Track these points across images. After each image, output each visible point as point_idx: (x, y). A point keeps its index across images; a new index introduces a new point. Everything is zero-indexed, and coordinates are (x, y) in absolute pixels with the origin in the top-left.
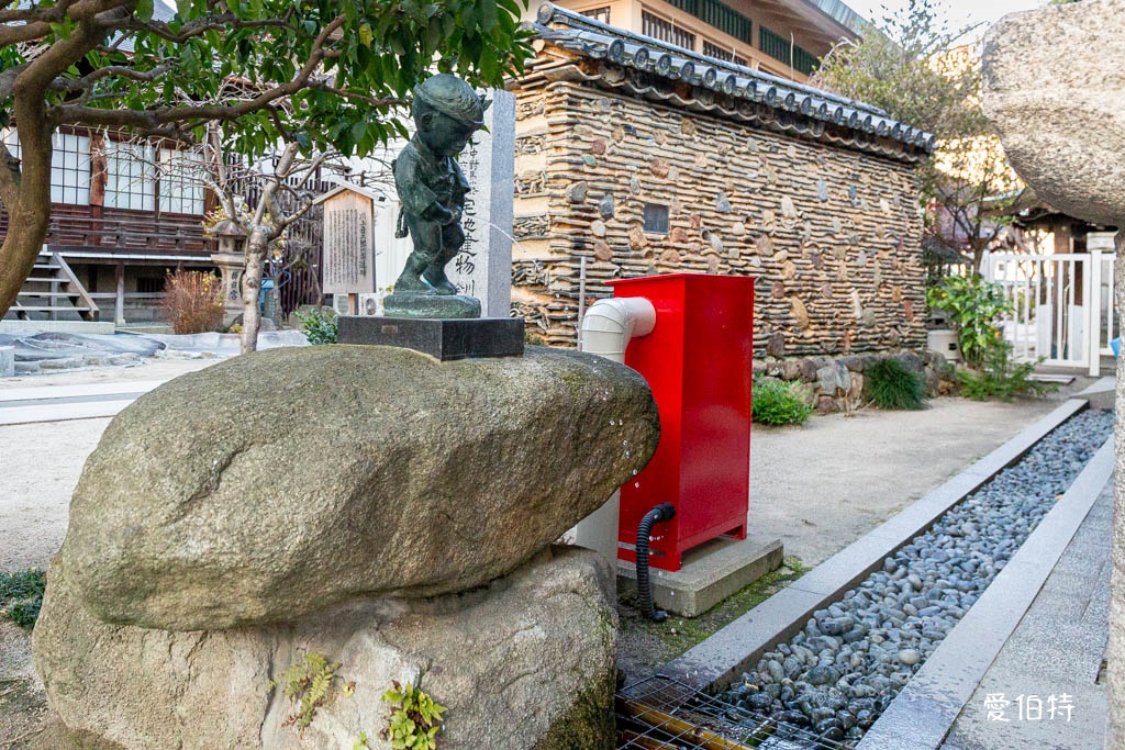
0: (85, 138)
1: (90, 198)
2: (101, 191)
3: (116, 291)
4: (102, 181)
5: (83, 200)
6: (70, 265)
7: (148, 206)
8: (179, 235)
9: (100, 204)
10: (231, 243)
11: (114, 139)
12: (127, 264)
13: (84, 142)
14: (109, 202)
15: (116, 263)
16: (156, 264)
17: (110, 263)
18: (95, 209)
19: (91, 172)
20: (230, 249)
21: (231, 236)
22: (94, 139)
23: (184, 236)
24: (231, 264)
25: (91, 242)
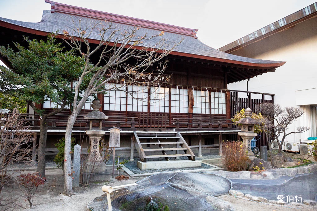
0: (186, 90)
1: (188, 111)
2: (192, 108)
3: (199, 145)
4: (192, 105)
5: (186, 112)
6: (183, 136)
7: (208, 112)
8: (220, 123)
9: (192, 113)
10: (247, 128)
11: (196, 89)
12: (202, 134)
13: (186, 92)
14: (195, 111)
15: (199, 134)
16: (212, 134)
17: (196, 134)
18: (190, 115)
19: (189, 102)
20: (247, 130)
21: (247, 125)
22: (189, 90)
23: (222, 123)
24: (248, 137)
25: (190, 127)
